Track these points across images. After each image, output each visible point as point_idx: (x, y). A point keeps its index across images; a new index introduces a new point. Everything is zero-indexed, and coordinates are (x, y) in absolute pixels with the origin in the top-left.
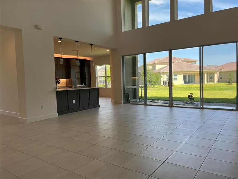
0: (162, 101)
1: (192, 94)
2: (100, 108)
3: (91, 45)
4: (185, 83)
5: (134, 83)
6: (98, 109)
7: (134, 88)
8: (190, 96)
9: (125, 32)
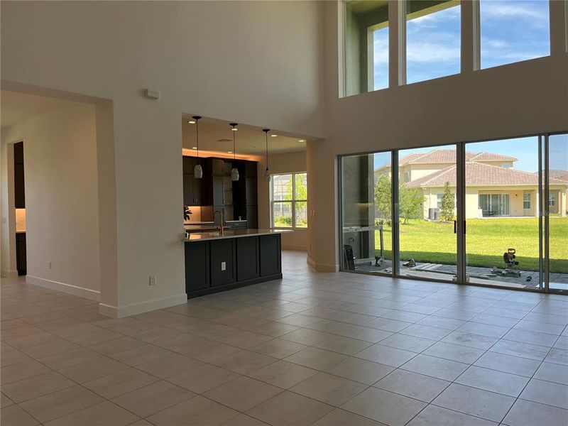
0: (435, 266)
1: (513, 251)
2: (283, 282)
3: (266, 131)
4: (485, 215)
5: (364, 219)
6: (280, 284)
7: (363, 232)
8: (509, 257)
9: (346, 98)
